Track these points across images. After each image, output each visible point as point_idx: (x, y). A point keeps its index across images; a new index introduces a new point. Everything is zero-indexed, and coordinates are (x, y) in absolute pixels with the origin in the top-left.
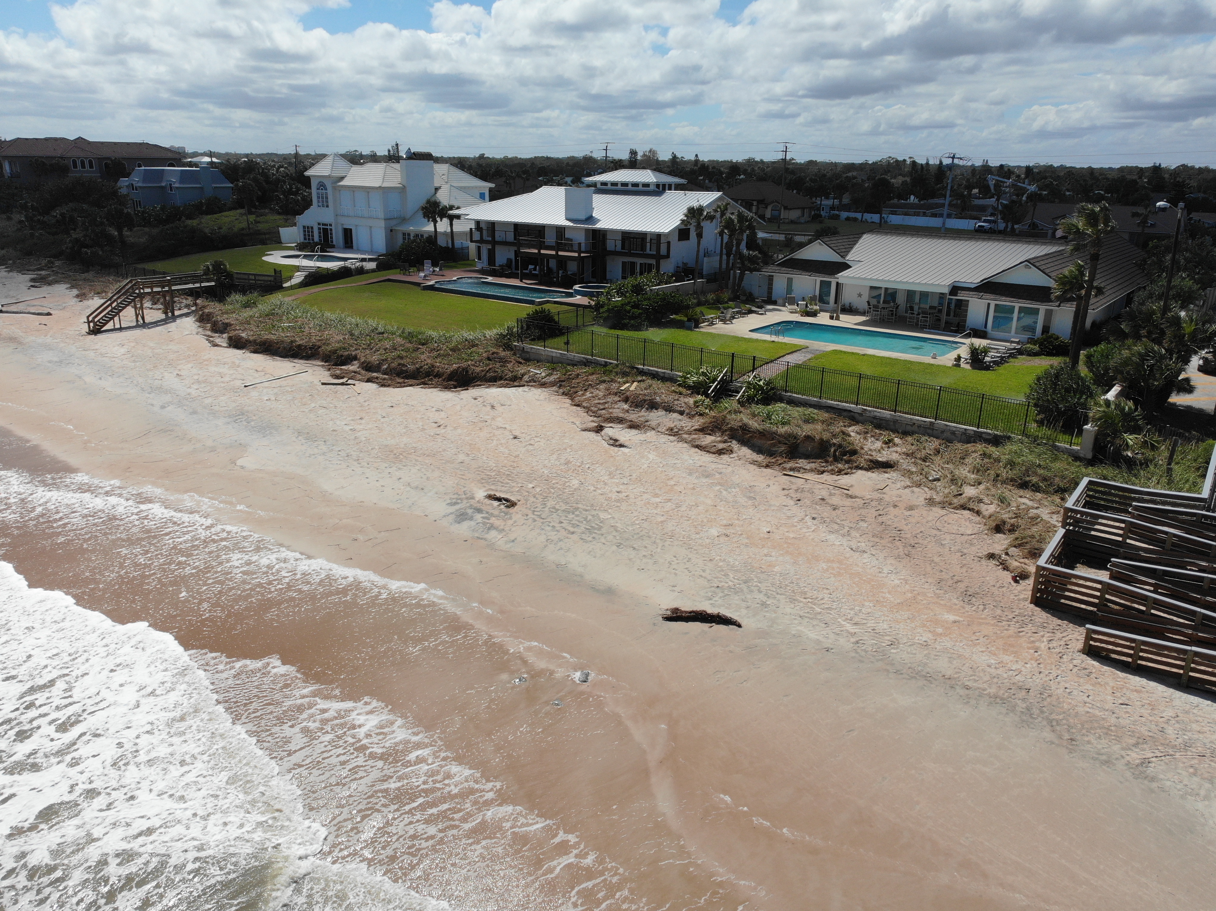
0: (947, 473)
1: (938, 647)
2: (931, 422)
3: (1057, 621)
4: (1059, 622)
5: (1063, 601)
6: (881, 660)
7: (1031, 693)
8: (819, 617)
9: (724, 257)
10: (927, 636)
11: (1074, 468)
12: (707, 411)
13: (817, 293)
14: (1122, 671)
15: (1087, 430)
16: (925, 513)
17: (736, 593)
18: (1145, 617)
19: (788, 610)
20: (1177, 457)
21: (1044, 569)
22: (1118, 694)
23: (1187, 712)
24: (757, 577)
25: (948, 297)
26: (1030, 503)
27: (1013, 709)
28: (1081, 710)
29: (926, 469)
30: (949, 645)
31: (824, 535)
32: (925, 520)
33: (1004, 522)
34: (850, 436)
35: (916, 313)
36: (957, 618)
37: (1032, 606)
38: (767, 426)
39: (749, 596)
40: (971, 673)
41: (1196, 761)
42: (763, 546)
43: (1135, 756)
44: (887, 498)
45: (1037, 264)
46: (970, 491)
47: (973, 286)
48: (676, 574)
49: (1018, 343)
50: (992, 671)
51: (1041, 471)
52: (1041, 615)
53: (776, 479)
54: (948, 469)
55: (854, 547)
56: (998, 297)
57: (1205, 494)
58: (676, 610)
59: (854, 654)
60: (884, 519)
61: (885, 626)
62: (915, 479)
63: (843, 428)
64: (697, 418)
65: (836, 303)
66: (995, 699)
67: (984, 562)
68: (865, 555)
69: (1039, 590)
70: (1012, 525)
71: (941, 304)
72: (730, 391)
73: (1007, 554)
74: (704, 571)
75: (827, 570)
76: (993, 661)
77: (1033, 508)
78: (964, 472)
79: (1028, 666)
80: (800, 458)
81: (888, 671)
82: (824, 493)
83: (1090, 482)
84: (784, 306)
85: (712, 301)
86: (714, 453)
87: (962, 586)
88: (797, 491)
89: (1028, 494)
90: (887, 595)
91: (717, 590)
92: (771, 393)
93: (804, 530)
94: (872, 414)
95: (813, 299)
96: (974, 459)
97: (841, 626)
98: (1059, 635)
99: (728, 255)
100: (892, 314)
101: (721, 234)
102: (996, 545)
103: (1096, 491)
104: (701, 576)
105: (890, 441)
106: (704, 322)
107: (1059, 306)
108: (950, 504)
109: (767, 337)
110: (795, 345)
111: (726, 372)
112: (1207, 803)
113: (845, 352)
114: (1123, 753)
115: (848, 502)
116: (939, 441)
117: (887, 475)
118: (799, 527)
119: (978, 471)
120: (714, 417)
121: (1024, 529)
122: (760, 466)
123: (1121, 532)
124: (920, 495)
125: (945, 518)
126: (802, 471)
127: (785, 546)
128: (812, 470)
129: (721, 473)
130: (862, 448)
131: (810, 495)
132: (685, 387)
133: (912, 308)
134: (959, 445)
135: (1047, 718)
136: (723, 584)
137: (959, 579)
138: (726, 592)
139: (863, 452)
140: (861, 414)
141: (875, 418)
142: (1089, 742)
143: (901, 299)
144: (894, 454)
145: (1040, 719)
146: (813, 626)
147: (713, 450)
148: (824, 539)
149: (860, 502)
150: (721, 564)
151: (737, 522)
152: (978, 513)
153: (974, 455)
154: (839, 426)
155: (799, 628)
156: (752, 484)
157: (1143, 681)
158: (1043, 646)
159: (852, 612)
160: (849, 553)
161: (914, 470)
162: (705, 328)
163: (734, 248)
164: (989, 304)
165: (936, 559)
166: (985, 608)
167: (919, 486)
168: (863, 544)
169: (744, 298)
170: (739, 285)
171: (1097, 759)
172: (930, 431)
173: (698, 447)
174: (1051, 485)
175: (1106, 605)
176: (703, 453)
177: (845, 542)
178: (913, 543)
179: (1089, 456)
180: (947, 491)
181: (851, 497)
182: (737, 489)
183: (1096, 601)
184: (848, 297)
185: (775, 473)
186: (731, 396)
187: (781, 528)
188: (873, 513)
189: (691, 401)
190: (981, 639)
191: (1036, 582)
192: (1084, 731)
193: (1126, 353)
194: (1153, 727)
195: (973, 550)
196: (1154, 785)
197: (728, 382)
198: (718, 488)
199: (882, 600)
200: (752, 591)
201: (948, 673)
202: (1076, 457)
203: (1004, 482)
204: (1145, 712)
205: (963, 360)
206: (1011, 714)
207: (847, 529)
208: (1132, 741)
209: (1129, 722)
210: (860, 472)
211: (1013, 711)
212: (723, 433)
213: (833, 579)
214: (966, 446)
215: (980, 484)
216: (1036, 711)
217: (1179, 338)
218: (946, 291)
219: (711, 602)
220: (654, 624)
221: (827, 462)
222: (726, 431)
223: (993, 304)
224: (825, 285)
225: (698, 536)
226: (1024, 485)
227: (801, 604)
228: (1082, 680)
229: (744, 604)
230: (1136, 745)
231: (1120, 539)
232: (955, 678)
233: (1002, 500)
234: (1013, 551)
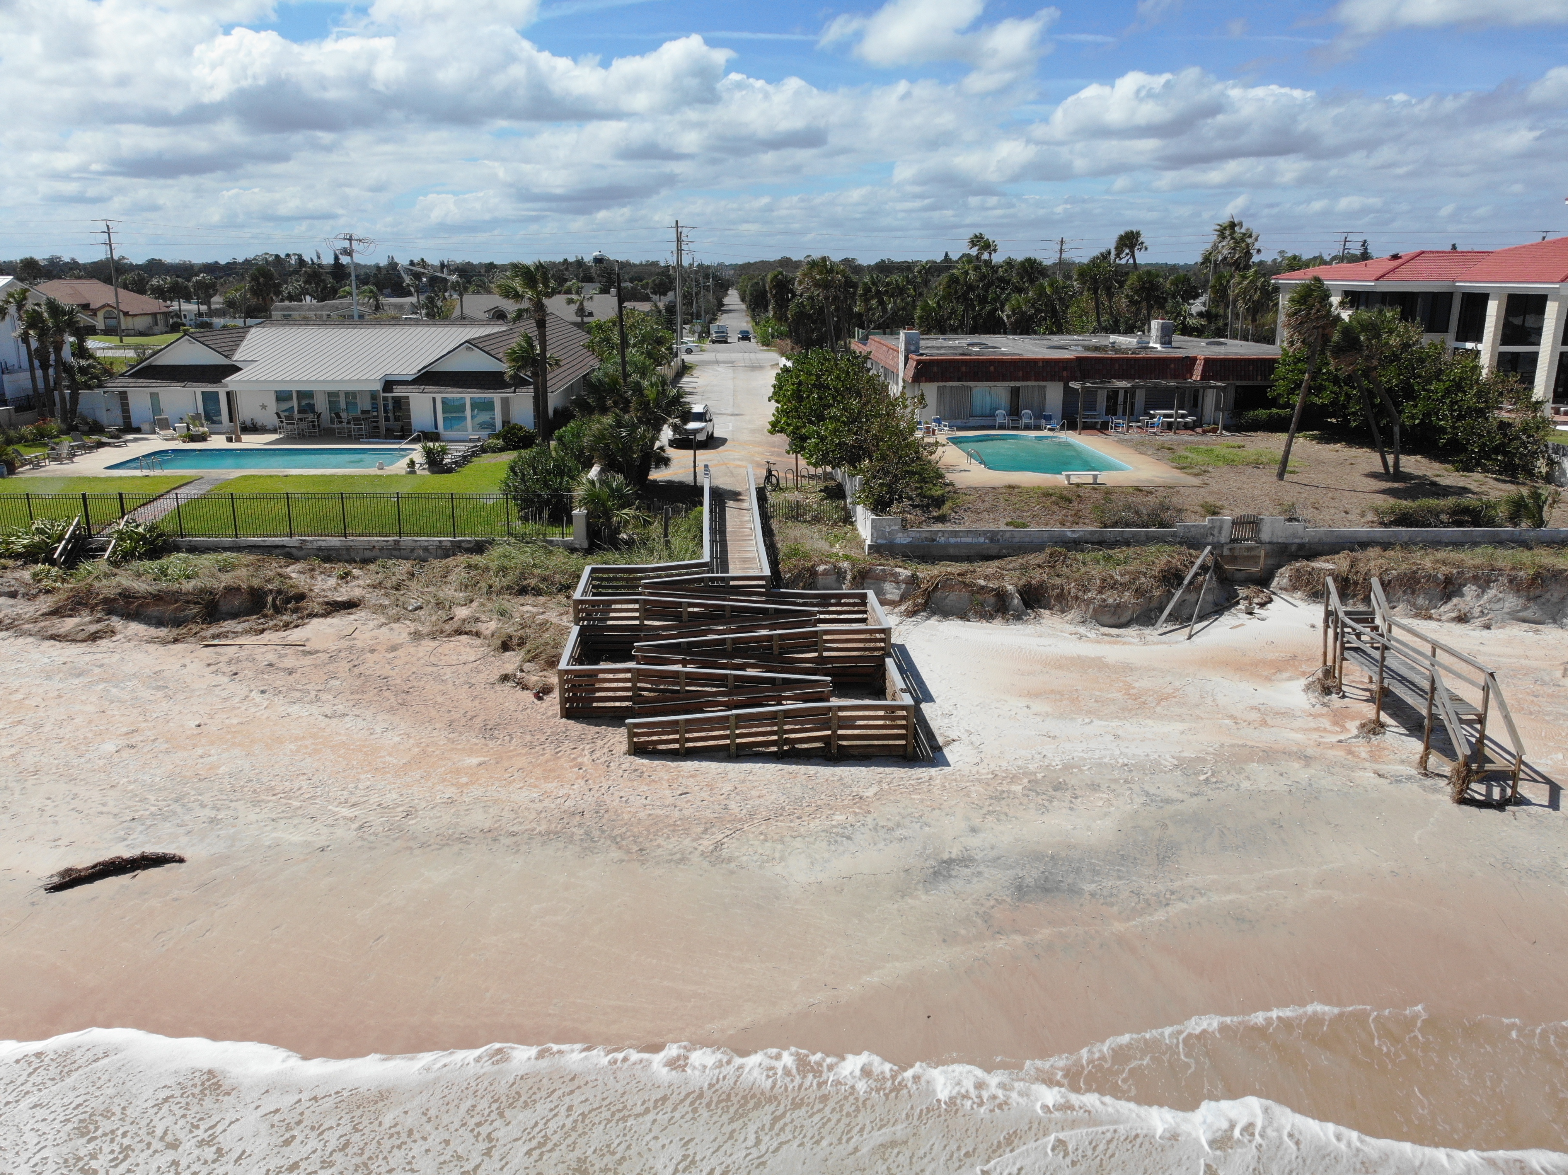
0: (429, 598)
1: (467, 800)
2: (395, 541)
3: (594, 729)
4: (597, 729)
5: (595, 704)
6: (398, 838)
7: (587, 816)
8: (300, 812)
9: (39, 373)
10: (450, 791)
11: (575, 559)
12: (58, 584)
13: (201, 410)
14: (673, 761)
15: (576, 515)
16: (412, 650)
17: (165, 819)
18: (681, 696)
19: (253, 817)
20: (670, 529)
21: (567, 672)
22: (676, 786)
23: (743, 782)
24: (194, 789)
25: (382, 394)
26: (534, 610)
27: (571, 839)
28: (642, 815)
29: (402, 599)
30: (479, 793)
31: (283, 708)
32: (415, 659)
33: (511, 637)
34: (291, 578)
35: (345, 421)
36: (482, 759)
37: (564, 720)
38: (163, 585)
39: (187, 818)
40: (514, 816)
41: (764, 827)
42: (195, 746)
43: (707, 844)
44: (359, 644)
45: (480, 345)
46: (462, 613)
47: (410, 378)
48: (56, 822)
49: (479, 440)
50: (539, 806)
51: (537, 571)
52: (576, 728)
53: (193, 655)
54: (430, 593)
55: (329, 713)
56: (442, 389)
57: (706, 558)
58: (68, 871)
59: (360, 843)
60: (361, 669)
61: (394, 796)
62: (390, 613)
63: (279, 570)
64: (42, 597)
65: (231, 420)
66: (549, 836)
67: (498, 687)
68: (347, 719)
69: (568, 700)
70: (521, 638)
71: (375, 407)
72: (91, 550)
73: (522, 671)
74: (104, 805)
75: (298, 751)
76: (535, 795)
77: (539, 614)
78: (449, 592)
79: (574, 787)
80: (225, 620)
81: (411, 848)
82: (271, 657)
83: (593, 571)
84: (154, 432)
85: (30, 437)
86: (84, 641)
87: (479, 721)
88: (229, 662)
89: (529, 599)
90: (389, 759)
91: (133, 824)
92: (159, 542)
93: (253, 710)
94: (315, 545)
95: (196, 417)
96: (458, 574)
97: (335, 814)
98: (600, 743)
99: (45, 366)
100: (314, 426)
101: (25, 338)
102: (507, 666)
103: (602, 579)
104: (102, 813)
105: (347, 574)
106: (23, 465)
107: (515, 392)
108: (442, 632)
109: (137, 473)
110: (182, 477)
111: (78, 523)
112: (783, 864)
113: (260, 477)
114: (695, 844)
115: (307, 661)
116: (410, 562)
117: (352, 617)
118: (244, 708)
119: (466, 587)
120: (72, 590)
121: (535, 639)
122: (164, 642)
123: (637, 614)
124: (401, 632)
125: (440, 650)
126: (230, 635)
127: (229, 736)
128: (246, 632)
129: (102, 666)
130: (311, 590)
131: (250, 664)
132: (10, 557)
133: (338, 416)
134: (436, 563)
135: (610, 836)
136: (141, 813)
137: (473, 714)
138: (148, 822)
139: (313, 594)
140: (300, 548)
141: (320, 549)
142: (659, 846)
143: (321, 405)
144: (357, 589)
145: (602, 840)
146: (295, 826)
147: (81, 636)
148: (284, 714)
149: (324, 657)
150: (131, 787)
151: (144, 725)
152: (478, 634)
153: (457, 570)
154: (272, 568)
155: (274, 835)
156: (157, 669)
157: (696, 764)
158: (586, 760)
159: (345, 793)
160: (323, 722)
161: (387, 603)
162: (25, 472)
163: (52, 357)
164: (434, 399)
165: (440, 699)
166: (512, 739)
167: (398, 620)
168: (341, 706)
169: (86, 428)
170: (73, 410)
171: (671, 860)
172: (395, 552)
173: (53, 637)
174: (553, 584)
175: (640, 695)
176: (64, 644)
177: (314, 709)
178: (406, 688)
179: (585, 545)
180: (434, 619)
181: (310, 653)
182: (135, 682)
183: (630, 694)
184: (247, 411)
185: (191, 647)
186: (94, 557)
187: (217, 716)
188: (344, 666)
189: (26, 575)
190: (516, 774)
191: (563, 691)
192: (651, 836)
193: (595, 427)
194: (717, 807)
195: (482, 677)
196: (733, 865)
197: (85, 538)
198: (101, 686)
199: (382, 766)
200: (191, 810)
201: (487, 826)
202: (572, 550)
203: (499, 593)
204: (705, 795)
205: (417, 466)
206: (570, 846)
207: (314, 693)
208: (700, 829)
209: (691, 810)
210: (315, 621)
211: (571, 842)
212: (92, 609)
213: (308, 760)
214: (444, 561)
215: (471, 601)
216: (596, 833)
217: (644, 405)
218: (378, 387)
219: (126, 843)
220: (33, 904)
221: (265, 616)
222: (97, 605)
223: (439, 398)
224: (210, 399)
225: (83, 760)
226: (523, 591)
227: (271, 804)
228: (635, 784)
229: (182, 830)
230: (705, 831)
231: (637, 622)
232: (496, 829)
233: (502, 613)
234: (527, 666)
